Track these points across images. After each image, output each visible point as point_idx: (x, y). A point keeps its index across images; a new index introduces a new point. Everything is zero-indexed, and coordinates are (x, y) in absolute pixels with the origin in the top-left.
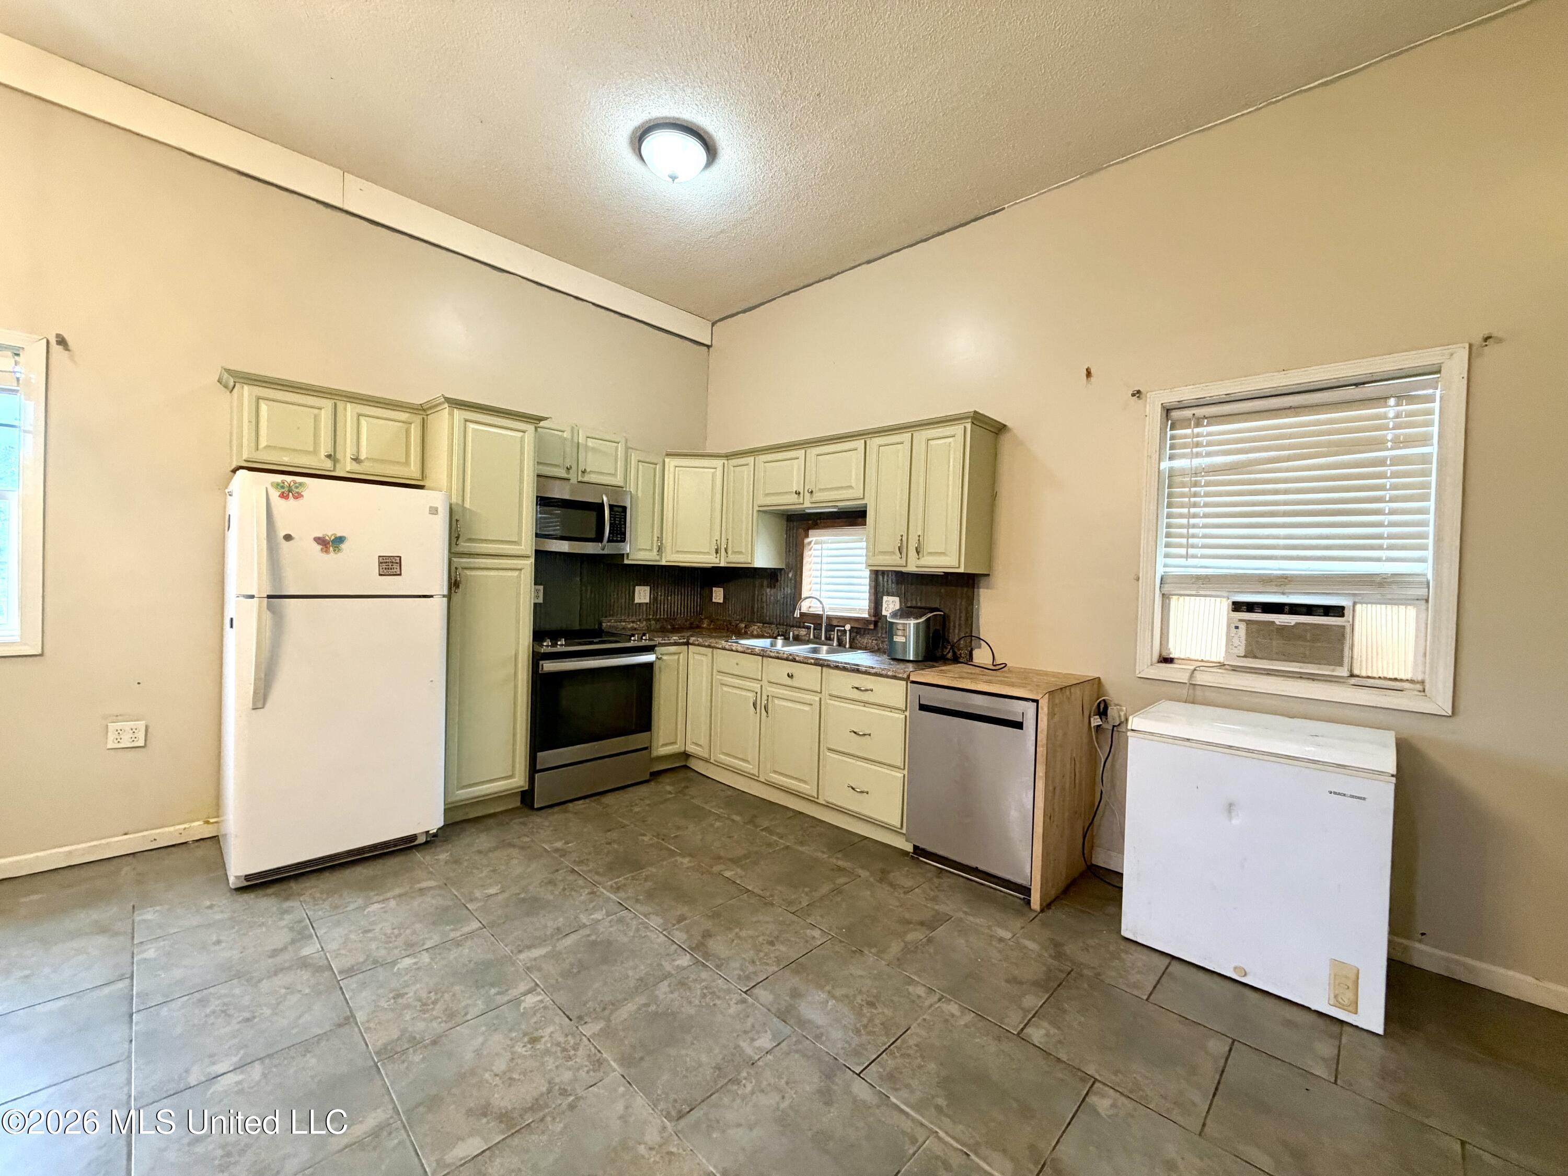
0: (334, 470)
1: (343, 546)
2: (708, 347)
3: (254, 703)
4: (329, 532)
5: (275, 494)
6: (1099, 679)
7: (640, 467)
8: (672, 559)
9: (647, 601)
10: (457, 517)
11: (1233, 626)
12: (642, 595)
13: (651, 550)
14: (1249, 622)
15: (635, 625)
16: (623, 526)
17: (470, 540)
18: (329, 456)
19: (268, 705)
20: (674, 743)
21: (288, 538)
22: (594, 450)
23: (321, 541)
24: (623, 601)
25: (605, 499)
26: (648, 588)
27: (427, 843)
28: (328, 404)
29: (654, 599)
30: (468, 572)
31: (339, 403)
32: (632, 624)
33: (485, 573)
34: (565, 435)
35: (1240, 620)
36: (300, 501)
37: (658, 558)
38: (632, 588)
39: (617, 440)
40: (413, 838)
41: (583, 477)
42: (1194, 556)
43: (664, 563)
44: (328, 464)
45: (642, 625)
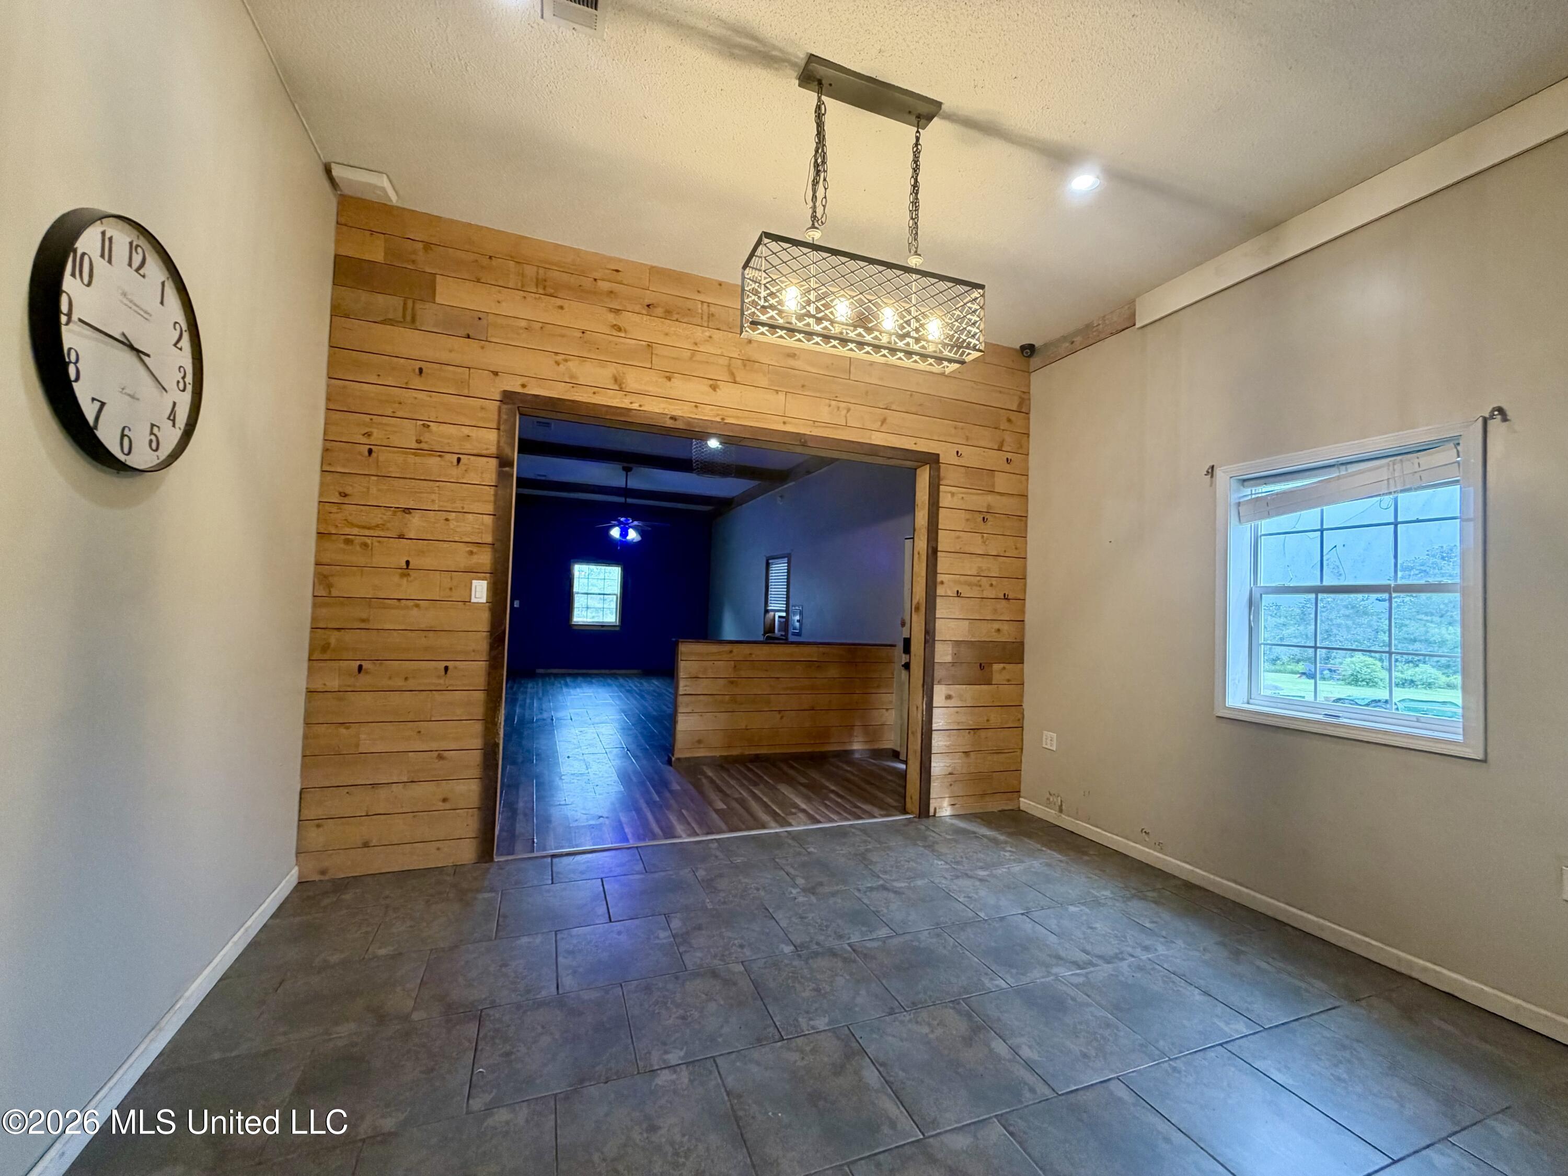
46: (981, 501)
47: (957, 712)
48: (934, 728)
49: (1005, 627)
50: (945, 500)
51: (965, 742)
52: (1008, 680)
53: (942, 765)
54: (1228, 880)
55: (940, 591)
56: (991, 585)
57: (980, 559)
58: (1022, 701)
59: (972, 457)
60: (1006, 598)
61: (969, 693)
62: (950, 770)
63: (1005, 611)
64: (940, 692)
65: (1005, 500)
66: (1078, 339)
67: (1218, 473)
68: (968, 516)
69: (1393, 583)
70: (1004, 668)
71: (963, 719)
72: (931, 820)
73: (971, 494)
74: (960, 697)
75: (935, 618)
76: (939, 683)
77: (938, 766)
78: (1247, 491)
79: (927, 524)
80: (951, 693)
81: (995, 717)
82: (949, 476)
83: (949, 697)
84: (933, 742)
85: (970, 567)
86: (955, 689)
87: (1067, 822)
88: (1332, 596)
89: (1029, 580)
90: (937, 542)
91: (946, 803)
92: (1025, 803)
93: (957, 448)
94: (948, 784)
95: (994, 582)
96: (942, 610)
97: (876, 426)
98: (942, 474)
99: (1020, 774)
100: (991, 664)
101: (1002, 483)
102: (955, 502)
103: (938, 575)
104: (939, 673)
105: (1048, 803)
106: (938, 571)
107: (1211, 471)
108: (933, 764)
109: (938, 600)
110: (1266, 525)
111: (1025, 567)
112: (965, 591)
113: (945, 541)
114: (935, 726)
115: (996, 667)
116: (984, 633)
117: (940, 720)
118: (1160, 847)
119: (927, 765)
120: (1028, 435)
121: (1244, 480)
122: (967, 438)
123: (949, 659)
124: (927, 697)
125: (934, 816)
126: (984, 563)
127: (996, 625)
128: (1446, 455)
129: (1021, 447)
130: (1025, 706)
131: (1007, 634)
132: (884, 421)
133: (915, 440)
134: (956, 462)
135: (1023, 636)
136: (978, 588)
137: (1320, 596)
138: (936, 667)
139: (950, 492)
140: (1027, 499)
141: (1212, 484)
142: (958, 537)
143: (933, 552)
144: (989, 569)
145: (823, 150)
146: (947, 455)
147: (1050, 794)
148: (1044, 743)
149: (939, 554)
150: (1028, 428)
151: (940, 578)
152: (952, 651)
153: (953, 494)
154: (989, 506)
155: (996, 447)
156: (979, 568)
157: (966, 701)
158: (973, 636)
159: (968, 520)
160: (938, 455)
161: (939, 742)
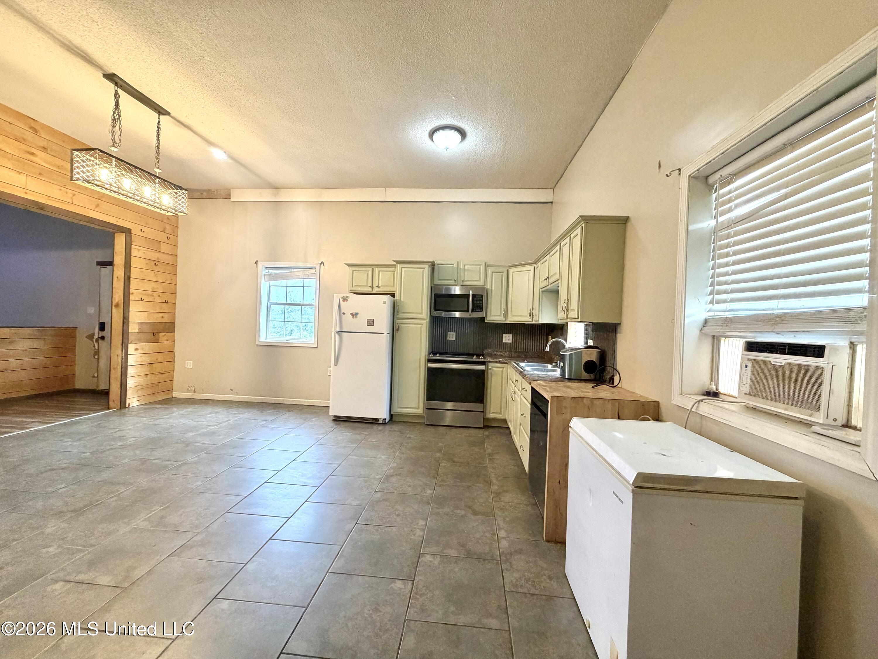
0: (372, 291)
1: (358, 316)
2: (552, 202)
3: (335, 364)
4: (354, 312)
5: (341, 300)
6: (658, 403)
7: (494, 275)
8: (512, 320)
9: (511, 342)
10: (398, 304)
11: (744, 365)
12: (507, 339)
13: (500, 316)
14: (754, 361)
15: (502, 354)
16: (481, 304)
17: (404, 313)
18: (370, 287)
19: (338, 364)
20: (500, 413)
21: (344, 314)
22: (468, 270)
23: (352, 314)
24: (496, 341)
25: (471, 292)
26: (511, 335)
27: (382, 423)
28: (371, 269)
29: (515, 341)
30: (402, 325)
31: (374, 268)
32: (500, 353)
33: (408, 325)
34: (454, 266)
35: (749, 359)
36: (347, 302)
37: (504, 319)
38: (501, 335)
39: (480, 264)
40: (377, 420)
41: (462, 283)
42: (718, 302)
43: (508, 322)
44: (370, 289)
45: (506, 354)
46: (154, 256)
47: (141, 356)
48: (128, 365)
49: (166, 316)
50: (134, 252)
51: (145, 370)
52: (167, 340)
53: (133, 382)
54: (259, 396)
55: (132, 297)
56: (159, 296)
57: (153, 283)
58: (174, 349)
59: (149, 233)
60: (166, 302)
61: (148, 347)
62: (137, 384)
63: (166, 308)
64: (131, 348)
65: (166, 256)
66: (205, 194)
67: (259, 263)
68: (148, 261)
69: (302, 303)
70: (165, 335)
71: (144, 359)
72: (127, 409)
73: (148, 251)
74: (143, 349)
75: (129, 311)
76: (131, 343)
77: (131, 383)
78: (267, 271)
79: (124, 263)
80: (138, 347)
81: (160, 357)
82: (136, 242)
83: (136, 349)
84: (128, 371)
85: (148, 286)
86: (138, 346)
87: (197, 396)
88: (289, 306)
89: (177, 295)
90: (130, 273)
91: (135, 400)
92: (175, 394)
93: (141, 227)
94: (136, 391)
95: (160, 294)
96: (133, 306)
97: (92, 207)
98: (132, 240)
99: (173, 382)
100: (158, 333)
101: (164, 248)
102: (140, 254)
103: (131, 290)
104: (131, 338)
105: (188, 391)
106: (131, 288)
107: (257, 262)
108: (128, 382)
109: (131, 302)
110: (273, 283)
111: (176, 289)
112: (145, 298)
113: (134, 273)
114: (129, 364)
115: (162, 334)
116: (156, 318)
117: (131, 360)
118: (237, 394)
119: (125, 383)
120: (177, 227)
121: (267, 267)
122: (147, 224)
123: (137, 331)
124: (125, 350)
125: (129, 407)
126: (154, 285)
127: (161, 315)
128: (312, 271)
129: (174, 232)
130: (175, 351)
131: (167, 319)
132: (97, 206)
133: (117, 219)
134: (140, 234)
135: (175, 320)
136: (152, 297)
137: (286, 306)
138: (130, 335)
139: (137, 249)
140: (177, 257)
141: (257, 266)
142: (141, 272)
143: (127, 279)
144: (158, 288)
145: (118, 113)
146: (136, 230)
147: (189, 387)
148: (186, 365)
149: (131, 279)
150: (178, 224)
151: (131, 291)
152: (139, 327)
153: (139, 250)
154: (158, 258)
155: (162, 231)
156: (153, 287)
157: (145, 351)
158: (149, 320)
159: (147, 264)
160: (131, 229)
161: (131, 371)
